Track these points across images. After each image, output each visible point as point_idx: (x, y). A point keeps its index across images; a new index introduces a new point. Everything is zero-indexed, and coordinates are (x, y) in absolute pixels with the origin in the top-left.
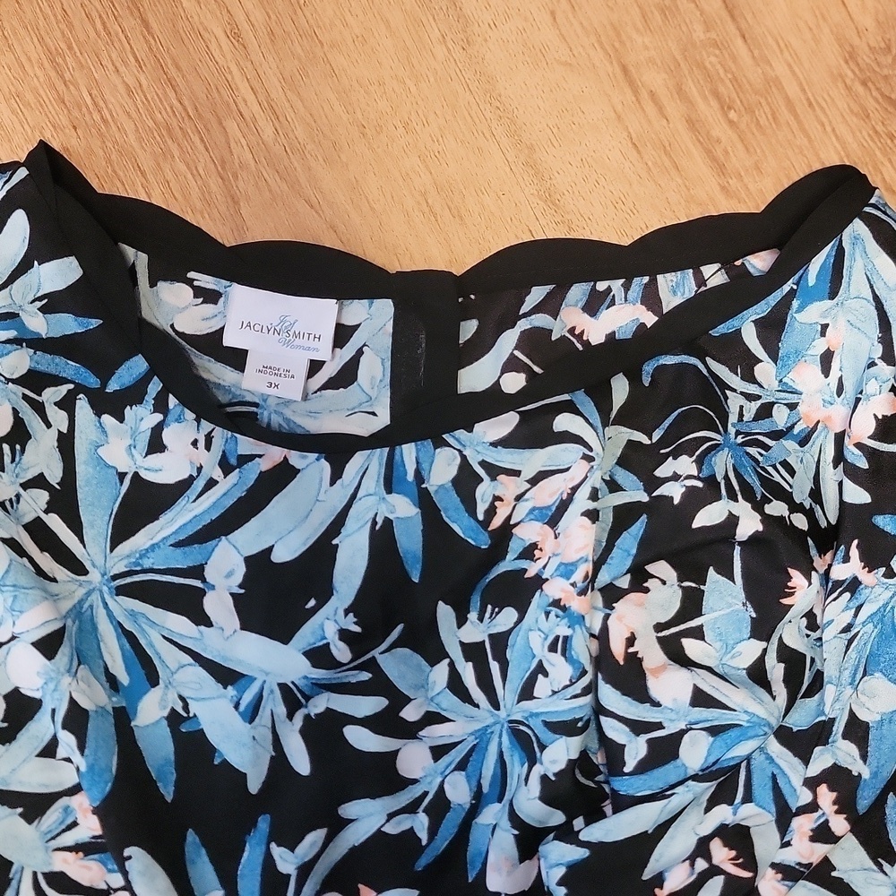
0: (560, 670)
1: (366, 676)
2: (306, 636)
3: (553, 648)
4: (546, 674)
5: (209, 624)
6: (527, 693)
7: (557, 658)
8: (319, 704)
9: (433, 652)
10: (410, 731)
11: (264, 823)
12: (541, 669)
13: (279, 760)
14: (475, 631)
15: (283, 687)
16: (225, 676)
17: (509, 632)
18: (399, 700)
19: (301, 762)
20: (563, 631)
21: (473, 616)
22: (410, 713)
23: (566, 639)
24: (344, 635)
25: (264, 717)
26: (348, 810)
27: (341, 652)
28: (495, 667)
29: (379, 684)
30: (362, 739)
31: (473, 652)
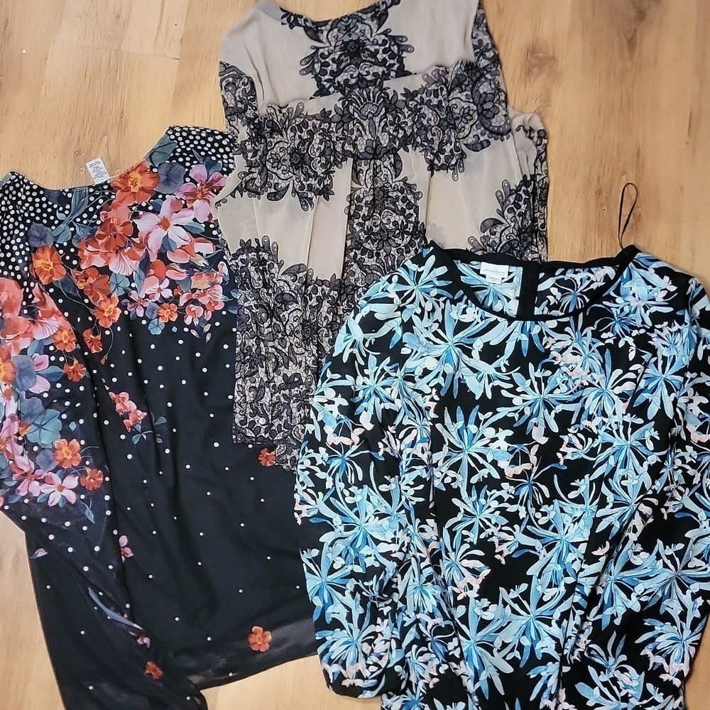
0: (564, 388)
1: (509, 379)
2: (496, 364)
3: (563, 382)
4: (559, 388)
5: (472, 358)
6: (551, 392)
7: (564, 385)
8: (497, 383)
9: (527, 377)
10: (518, 394)
11: (477, 407)
12: (558, 387)
13: (484, 394)
14: (539, 374)
15: (488, 375)
16: (475, 371)
17: (548, 377)
18: (516, 386)
19: (489, 396)
20: (566, 379)
21: (539, 370)
22: (518, 390)
23: (567, 381)
24: (505, 365)
25: (483, 381)
26: (498, 409)
27: (504, 369)
28: (543, 384)
29: (512, 381)
30: (505, 393)
31: (537, 379)
